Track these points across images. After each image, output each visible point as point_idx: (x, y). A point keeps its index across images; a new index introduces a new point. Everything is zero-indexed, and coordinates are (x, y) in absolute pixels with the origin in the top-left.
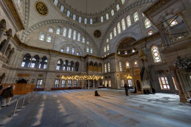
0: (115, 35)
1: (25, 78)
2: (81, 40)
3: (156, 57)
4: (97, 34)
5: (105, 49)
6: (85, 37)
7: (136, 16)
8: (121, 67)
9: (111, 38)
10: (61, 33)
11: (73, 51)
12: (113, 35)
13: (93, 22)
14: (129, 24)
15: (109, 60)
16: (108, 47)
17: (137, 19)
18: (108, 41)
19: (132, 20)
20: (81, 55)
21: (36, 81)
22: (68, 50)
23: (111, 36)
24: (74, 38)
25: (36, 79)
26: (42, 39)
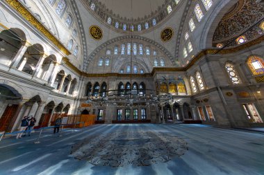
0: (200, 17)
1: (88, 108)
2: (144, 52)
4: (167, 34)
5: (185, 52)
6: (149, 46)
8: (232, 74)
9: (193, 28)
10: (119, 52)
11: (135, 69)
12: (196, 20)
13: (157, 22)
15: (198, 67)
16: (190, 47)
18: (187, 36)
20: (147, 72)
21: (97, 112)
22: (129, 69)
23: (192, 24)
24: (135, 53)
25: (97, 109)
26: (101, 65)
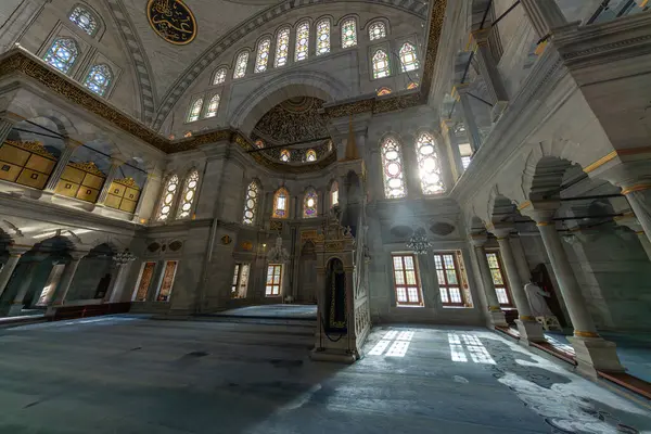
0: (261, 66)
3: (392, 177)
5: (197, 110)
7: (349, 33)
8: (250, 204)
9: (240, 73)
12: (252, 63)
14: (323, 48)
15: (202, 160)
16: (214, 106)
17: (350, 43)
18: (220, 78)
19: (336, 38)
23: (242, 64)
